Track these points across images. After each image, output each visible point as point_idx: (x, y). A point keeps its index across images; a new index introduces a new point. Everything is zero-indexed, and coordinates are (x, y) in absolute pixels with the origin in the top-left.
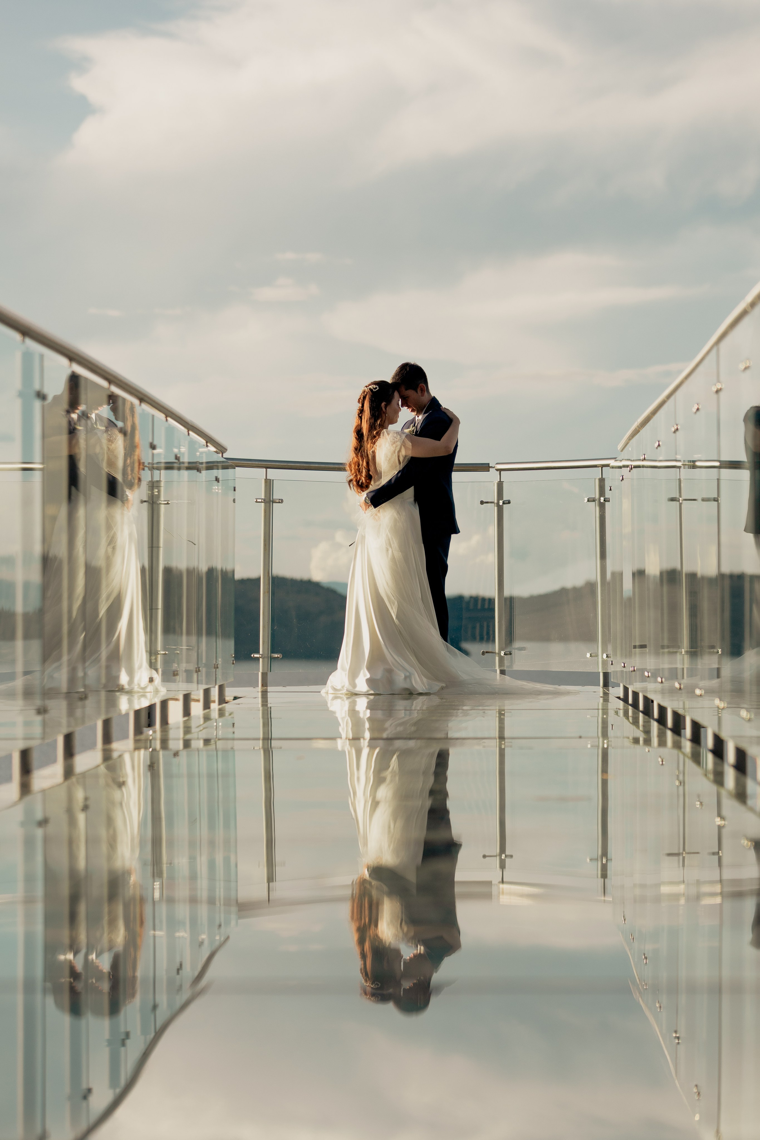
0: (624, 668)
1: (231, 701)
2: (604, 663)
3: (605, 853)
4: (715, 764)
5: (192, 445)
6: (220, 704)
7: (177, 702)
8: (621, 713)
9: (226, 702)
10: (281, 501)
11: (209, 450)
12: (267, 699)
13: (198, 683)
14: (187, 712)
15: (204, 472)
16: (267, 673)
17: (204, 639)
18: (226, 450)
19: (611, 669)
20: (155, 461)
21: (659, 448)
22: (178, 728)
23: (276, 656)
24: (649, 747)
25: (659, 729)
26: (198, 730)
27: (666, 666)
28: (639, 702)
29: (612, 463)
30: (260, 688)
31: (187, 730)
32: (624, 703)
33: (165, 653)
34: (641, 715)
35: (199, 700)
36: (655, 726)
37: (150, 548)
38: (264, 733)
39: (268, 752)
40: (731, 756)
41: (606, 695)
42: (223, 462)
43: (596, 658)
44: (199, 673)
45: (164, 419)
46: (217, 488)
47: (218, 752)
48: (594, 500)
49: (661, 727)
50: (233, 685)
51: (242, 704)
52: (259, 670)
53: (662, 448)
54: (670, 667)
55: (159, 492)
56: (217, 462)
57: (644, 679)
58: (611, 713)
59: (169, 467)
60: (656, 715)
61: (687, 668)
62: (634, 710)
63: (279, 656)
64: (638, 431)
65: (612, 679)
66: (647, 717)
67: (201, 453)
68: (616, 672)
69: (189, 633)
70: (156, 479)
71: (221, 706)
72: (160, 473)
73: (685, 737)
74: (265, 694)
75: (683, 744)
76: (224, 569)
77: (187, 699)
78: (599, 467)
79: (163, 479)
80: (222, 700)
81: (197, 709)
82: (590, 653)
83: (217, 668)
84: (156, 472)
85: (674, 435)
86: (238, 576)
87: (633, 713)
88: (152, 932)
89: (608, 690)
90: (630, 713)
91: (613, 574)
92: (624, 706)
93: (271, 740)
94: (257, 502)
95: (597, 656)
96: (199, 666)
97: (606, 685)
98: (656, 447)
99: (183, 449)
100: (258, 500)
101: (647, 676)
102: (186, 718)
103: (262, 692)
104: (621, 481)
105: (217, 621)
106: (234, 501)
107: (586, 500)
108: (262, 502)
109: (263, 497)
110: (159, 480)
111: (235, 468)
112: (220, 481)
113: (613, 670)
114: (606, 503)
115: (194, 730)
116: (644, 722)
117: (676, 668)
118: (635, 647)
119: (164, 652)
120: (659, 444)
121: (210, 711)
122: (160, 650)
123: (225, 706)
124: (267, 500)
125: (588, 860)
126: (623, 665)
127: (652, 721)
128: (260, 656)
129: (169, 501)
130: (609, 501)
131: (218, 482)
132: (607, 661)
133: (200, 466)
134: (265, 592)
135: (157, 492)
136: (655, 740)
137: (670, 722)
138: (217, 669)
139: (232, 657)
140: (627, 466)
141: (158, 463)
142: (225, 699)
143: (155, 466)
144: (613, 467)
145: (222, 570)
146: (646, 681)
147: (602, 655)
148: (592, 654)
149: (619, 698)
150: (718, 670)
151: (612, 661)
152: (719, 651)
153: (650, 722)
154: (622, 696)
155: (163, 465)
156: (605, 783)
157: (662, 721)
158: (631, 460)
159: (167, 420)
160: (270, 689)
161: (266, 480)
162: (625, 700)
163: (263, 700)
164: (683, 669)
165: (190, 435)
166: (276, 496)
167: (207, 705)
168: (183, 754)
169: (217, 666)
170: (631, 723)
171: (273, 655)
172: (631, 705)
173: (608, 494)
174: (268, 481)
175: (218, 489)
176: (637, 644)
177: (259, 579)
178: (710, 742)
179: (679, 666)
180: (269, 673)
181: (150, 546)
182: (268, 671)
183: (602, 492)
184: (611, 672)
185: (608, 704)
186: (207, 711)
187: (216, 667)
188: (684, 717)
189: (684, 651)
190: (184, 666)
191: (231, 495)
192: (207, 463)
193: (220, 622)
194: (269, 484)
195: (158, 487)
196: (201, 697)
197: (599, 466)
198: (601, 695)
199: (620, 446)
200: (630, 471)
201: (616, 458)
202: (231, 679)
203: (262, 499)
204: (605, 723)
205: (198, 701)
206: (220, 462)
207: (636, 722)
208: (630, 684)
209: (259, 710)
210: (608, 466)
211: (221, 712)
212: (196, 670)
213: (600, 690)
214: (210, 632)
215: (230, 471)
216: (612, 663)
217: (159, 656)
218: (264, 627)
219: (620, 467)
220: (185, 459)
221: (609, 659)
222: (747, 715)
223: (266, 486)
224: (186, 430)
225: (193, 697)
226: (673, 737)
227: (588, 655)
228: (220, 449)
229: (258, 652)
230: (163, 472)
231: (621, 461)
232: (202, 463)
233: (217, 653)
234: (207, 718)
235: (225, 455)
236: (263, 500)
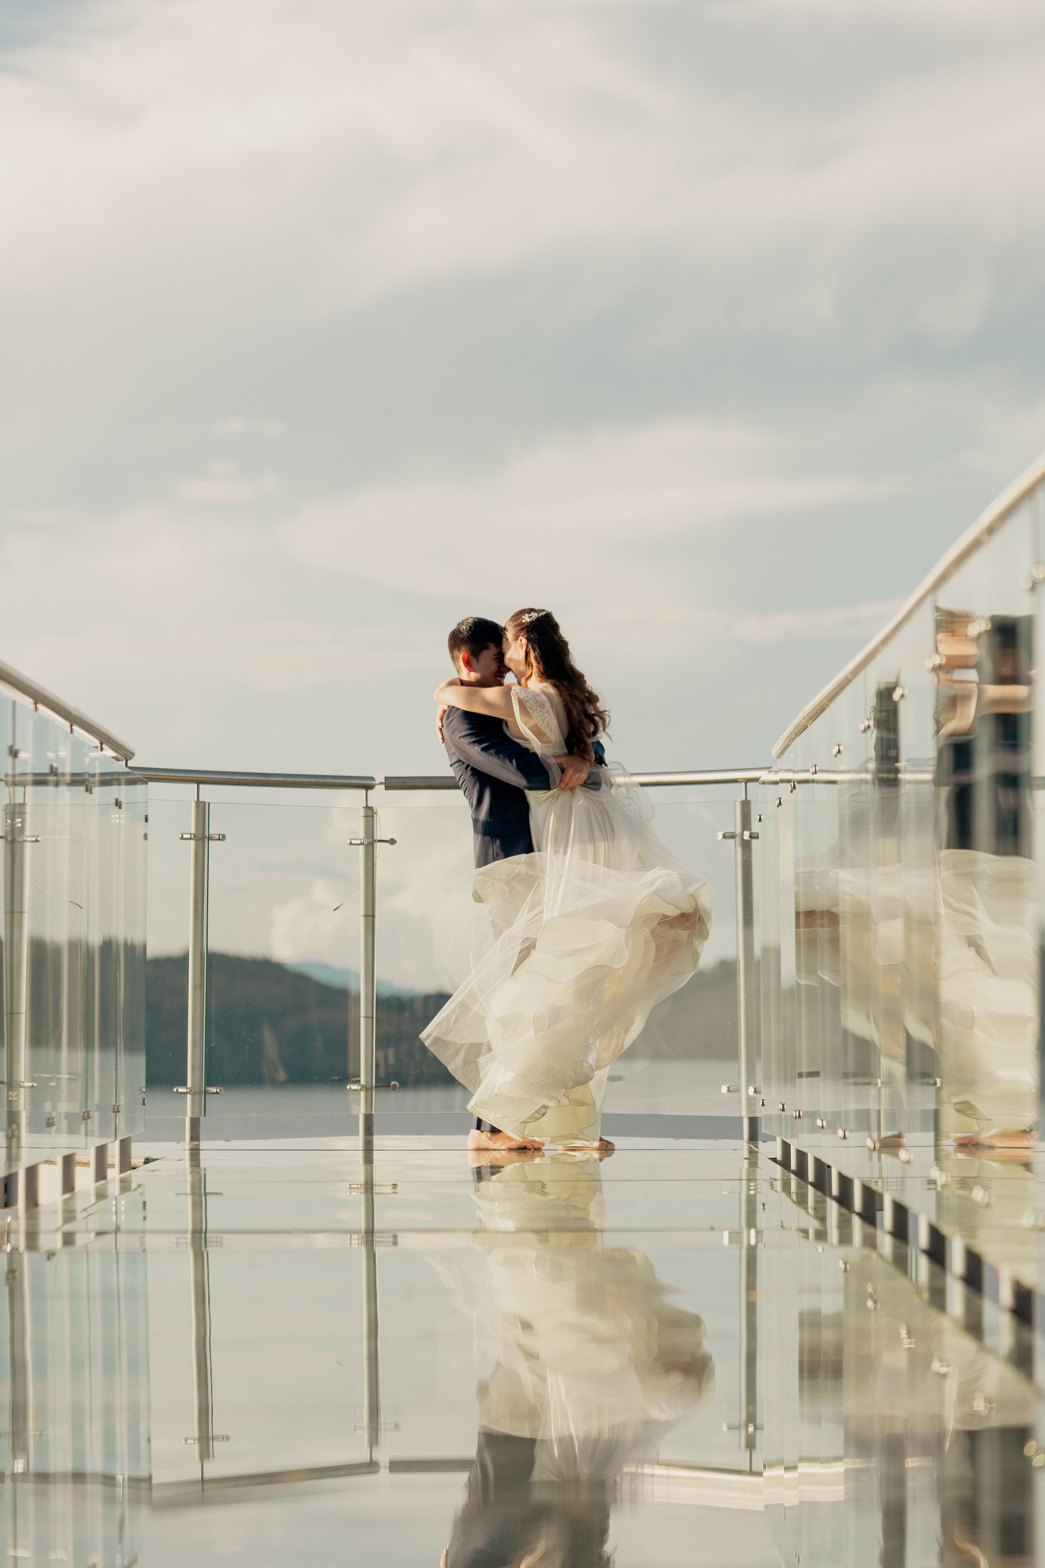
0: (783, 1112)
1: (141, 1166)
2: (750, 1101)
3: (751, 1418)
4: (932, 1276)
5: (78, 748)
6: (122, 1170)
7: (52, 1166)
8: (778, 1185)
9: (132, 1166)
10: (222, 838)
11: (105, 756)
12: (199, 1163)
13: (86, 1135)
14: (68, 1185)
15: (97, 790)
16: (198, 1120)
17: (97, 1055)
18: (134, 755)
19: (761, 1113)
20: (18, 771)
21: (839, 755)
22: (55, 1212)
23: (214, 1090)
24: (824, 1244)
25: (840, 1214)
26: (85, 1214)
27: (852, 1107)
28: (808, 1167)
29: (764, 776)
30: (187, 1144)
31: (69, 1215)
32: (783, 1169)
33: (33, 1086)
34: (811, 1189)
35: (89, 1164)
36: (833, 1209)
37: (9, 915)
38: (194, 1220)
39: (200, 1257)
40: (957, 1262)
41: (753, 1153)
42: (127, 773)
43: (737, 1094)
44: (89, 1121)
45: (33, 706)
46: (116, 816)
47: (119, 1255)
48: (733, 836)
49: (844, 1210)
50: (142, 1139)
51: (158, 1170)
52: (186, 1113)
53: (844, 754)
54: (859, 1108)
55: (23, 822)
56: (119, 773)
57: (814, 1129)
58: (763, 1187)
59: (40, 781)
60: (835, 1190)
61: (886, 1110)
62: (800, 1181)
63: (218, 1090)
64: (805, 728)
65: (763, 1129)
66: (820, 1194)
67: (93, 760)
68: (769, 1117)
69: (71, 1044)
70: (19, 800)
71: (123, 1175)
72: (25, 792)
73: (882, 1228)
74: (195, 1153)
75: (879, 1241)
76: (129, 942)
77: (69, 1163)
78: (741, 782)
79: (29, 801)
80: (126, 1164)
81: (84, 1177)
82: (728, 1086)
83: (118, 1111)
84: (19, 789)
85: (864, 735)
86: (151, 952)
87: (799, 1186)
88: (11, 1552)
89: (757, 1147)
90: (793, 1187)
91: (765, 950)
92: (783, 1175)
93: (206, 1233)
94: (182, 838)
95: (738, 1090)
96: (89, 1109)
97: (753, 1137)
98: (835, 754)
99: (63, 754)
100: (185, 836)
101: (821, 1126)
102: (67, 1196)
103: (192, 1150)
104: (778, 806)
105: (118, 1034)
106: (146, 837)
107: (720, 835)
108: (191, 839)
109: (193, 832)
110: (22, 802)
111: (147, 784)
112: (123, 806)
113: (765, 1114)
114: (754, 841)
115: (80, 1216)
116: (816, 1202)
117: (868, 1111)
118: (800, 1075)
119: (30, 1084)
120: (839, 749)
121: (107, 1183)
122: (23, 1080)
123: (131, 1174)
124: (200, 836)
125: (725, 1428)
126: (781, 1107)
127: (828, 1200)
128: (188, 1090)
129: (38, 836)
130: (758, 838)
131: (120, 808)
132: (754, 1098)
133: (91, 779)
134: (196, 986)
135: (20, 823)
136: (834, 1234)
137: (858, 1203)
138: (118, 1114)
139: (142, 1092)
140: (789, 781)
141: (22, 774)
142: (131, 1162)
143: (17, 779)
144: (764, 783)
145: (126, 944)
146: (817, 1132)
147: (747, 1089)
148: (730, 1088)
149: (774, 1160)
150: (937, 1113)
151: (763, 1100)
152: (937, 1083)
153: (825, 1202)
154: (779, 1157)
155: (30, 778)
156: (751, 1308)
157: (844, 1200)
158: (794, 771)
159: (36, 709)
160: (203, 1144)
161: (198, 802)
162: (785, 1163)
163: (192, 1164)
164: (879, 1111)
165: (74, 732)
166: (214, 829)
167: (101, 1174)
168: (63, 1257)
169: (118, 1109)
170: (794, 1202)
171: (209, 1089)
172: (794, 1173)
173: (756, 827)
174: (201, 804)
175: (119, 818)
176: (805, 1070)
177: (185, 958)
178: (923, 1239)
179: (873, 1107)
180: (202, 1119)
181: (9, 909)
182: (200, 1115)
183: (746, 823)
184: (761, 1118)
185: (756, 1171)
186: (102, 1182)
187: (116, 1111)
188: (881, 1196)
189: (881, 1082)
190: (64, 1107)
191: (141, 825)
192: (102, 774)
193: (122, 1035)
194: (202, 809)
195: (22, 814)
196: (92, 1157)
197: (742, 780)
198: (746, 1155)
199: (775, 750)
200: (791, 792)
201: (771, 768)
202: (140, 1130)
203: (191, 834)
204: (751, 1202)
205: (87, 1164)
206: (123, 773)
207: (801, 1201)
208: (793, 1136)
209: (187, 1182)
210: (756, 780)
211: (125, 1184)
212: (84, 1116)
213: (743, 1145)
214: (106, 1043)
215: (140, 788)
216: (763, 1103)
217: (22, 1090)
218: (194, 1043)
219: (776, 783)
220: (67, 768)
221: (758, 1095)
222: (983, 1198)
223: (197, 812)
224: (68, 724)
225: (79, 1158)
226: (863, 1228)
227: (724, 1089)
228: (123, 754)
229: (184, 1083)
230: (30, 789)
231: (777, 772)
232: (94, 775)
233: (118, 1087)
234: (101, 1195)
235: (131, 763)
236: (192, 836)
